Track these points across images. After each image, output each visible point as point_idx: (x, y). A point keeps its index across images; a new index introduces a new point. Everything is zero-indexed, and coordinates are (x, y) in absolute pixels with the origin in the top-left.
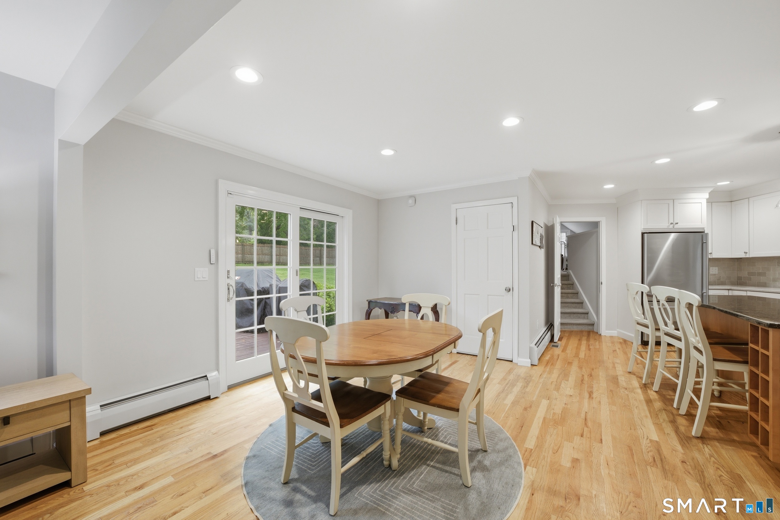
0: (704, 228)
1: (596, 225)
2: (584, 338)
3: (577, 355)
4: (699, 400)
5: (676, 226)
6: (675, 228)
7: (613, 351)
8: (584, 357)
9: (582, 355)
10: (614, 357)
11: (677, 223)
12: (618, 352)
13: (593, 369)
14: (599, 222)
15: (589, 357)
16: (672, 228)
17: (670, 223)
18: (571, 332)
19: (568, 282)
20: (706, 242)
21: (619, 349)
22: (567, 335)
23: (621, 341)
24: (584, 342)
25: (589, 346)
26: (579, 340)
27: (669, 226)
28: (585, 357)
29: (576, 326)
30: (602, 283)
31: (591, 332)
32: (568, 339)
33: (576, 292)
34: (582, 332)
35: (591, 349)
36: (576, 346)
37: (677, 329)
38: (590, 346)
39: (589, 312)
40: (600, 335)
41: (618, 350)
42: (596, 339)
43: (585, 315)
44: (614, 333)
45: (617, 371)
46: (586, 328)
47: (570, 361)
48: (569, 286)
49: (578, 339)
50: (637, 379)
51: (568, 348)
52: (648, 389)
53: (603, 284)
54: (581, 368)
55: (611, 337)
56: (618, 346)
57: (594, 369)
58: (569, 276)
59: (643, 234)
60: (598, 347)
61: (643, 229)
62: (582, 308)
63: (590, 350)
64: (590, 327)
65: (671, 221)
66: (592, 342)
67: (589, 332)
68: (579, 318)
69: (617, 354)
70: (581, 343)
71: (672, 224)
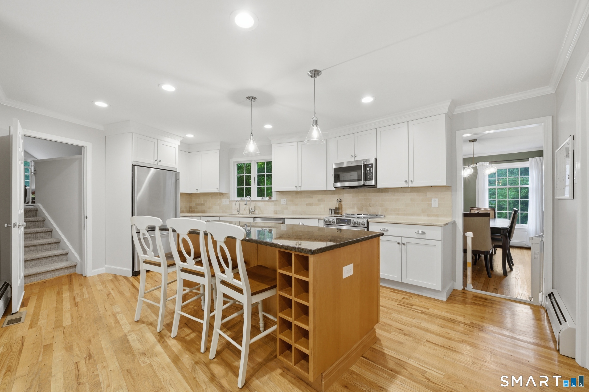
0: (176, 168)
1: (79, 150)
2: (65, 288)
3: (58, 324)
4: (241, 345)
5: (160, 164)
6: (158, 164)
7: (108, 295)
8: (70, 323)
9: (67, 321)
10: (111, 305)
11: (160, 161)
12: (114, 296)
13: (90, 341)
14: (84, 147)
15: (78, 318)
16: (156, 165)
17: (155, 160)
18: (43, 285)
19: (37, 218)
20: (179, 180)
21: (113, 289)
22: (36, 290)
23: (112, 278)
24: (66, 295)
25: (74, 299)
26: (58, 293)
27: (154, 162)
28: (72, 321)
29: (51, 273)
30: (86, 217)
31: (73, 276)
32: (40, 298)
33: (48, 230)
34: (60, 278)
35: (79, 304)
36: (54, 305)
37: (200, 263)
38: (76, 298)
39: (69, 252)
40: (86, 276)
41: (112, 292)
42: (81, 285)
43: (63, 256)
44: (102, 270)
45: (123, 327)
46: (66, 272)
47: (47, 343)
48: (37, 223)
49: (56, 293)
50: (149, 328)
51: (40, 317)
52: (165, 338)
53: (88, 219)
54: (69, 348)
55: (99, 275)
56: (110, 286)
57: (92, 339)
58: (37, 211)
59: (133, 166)
60: (87, 296)
61: (134, 161)
62: (59, 248)
63: (76, 305)
64: (71, 271)
65: (156, 159)
66: (77, 290)
67: (70, 276)
68: (55, 262)
69: (114, 298)
70: (62, 297)
71: (156, 161)
